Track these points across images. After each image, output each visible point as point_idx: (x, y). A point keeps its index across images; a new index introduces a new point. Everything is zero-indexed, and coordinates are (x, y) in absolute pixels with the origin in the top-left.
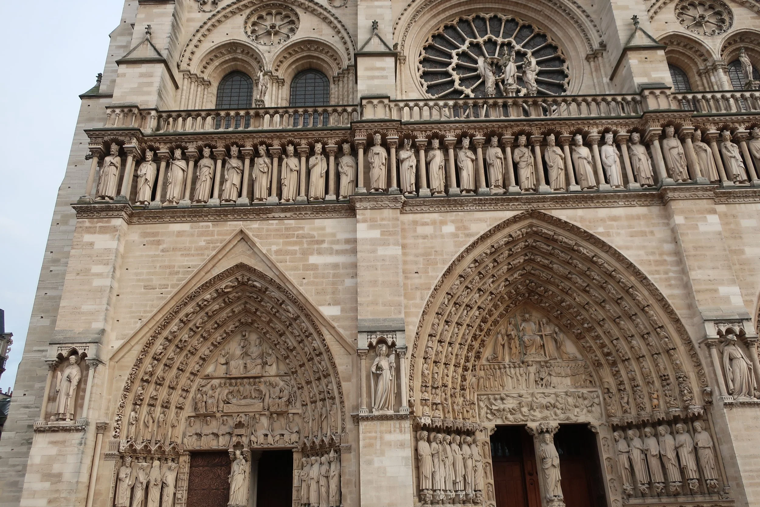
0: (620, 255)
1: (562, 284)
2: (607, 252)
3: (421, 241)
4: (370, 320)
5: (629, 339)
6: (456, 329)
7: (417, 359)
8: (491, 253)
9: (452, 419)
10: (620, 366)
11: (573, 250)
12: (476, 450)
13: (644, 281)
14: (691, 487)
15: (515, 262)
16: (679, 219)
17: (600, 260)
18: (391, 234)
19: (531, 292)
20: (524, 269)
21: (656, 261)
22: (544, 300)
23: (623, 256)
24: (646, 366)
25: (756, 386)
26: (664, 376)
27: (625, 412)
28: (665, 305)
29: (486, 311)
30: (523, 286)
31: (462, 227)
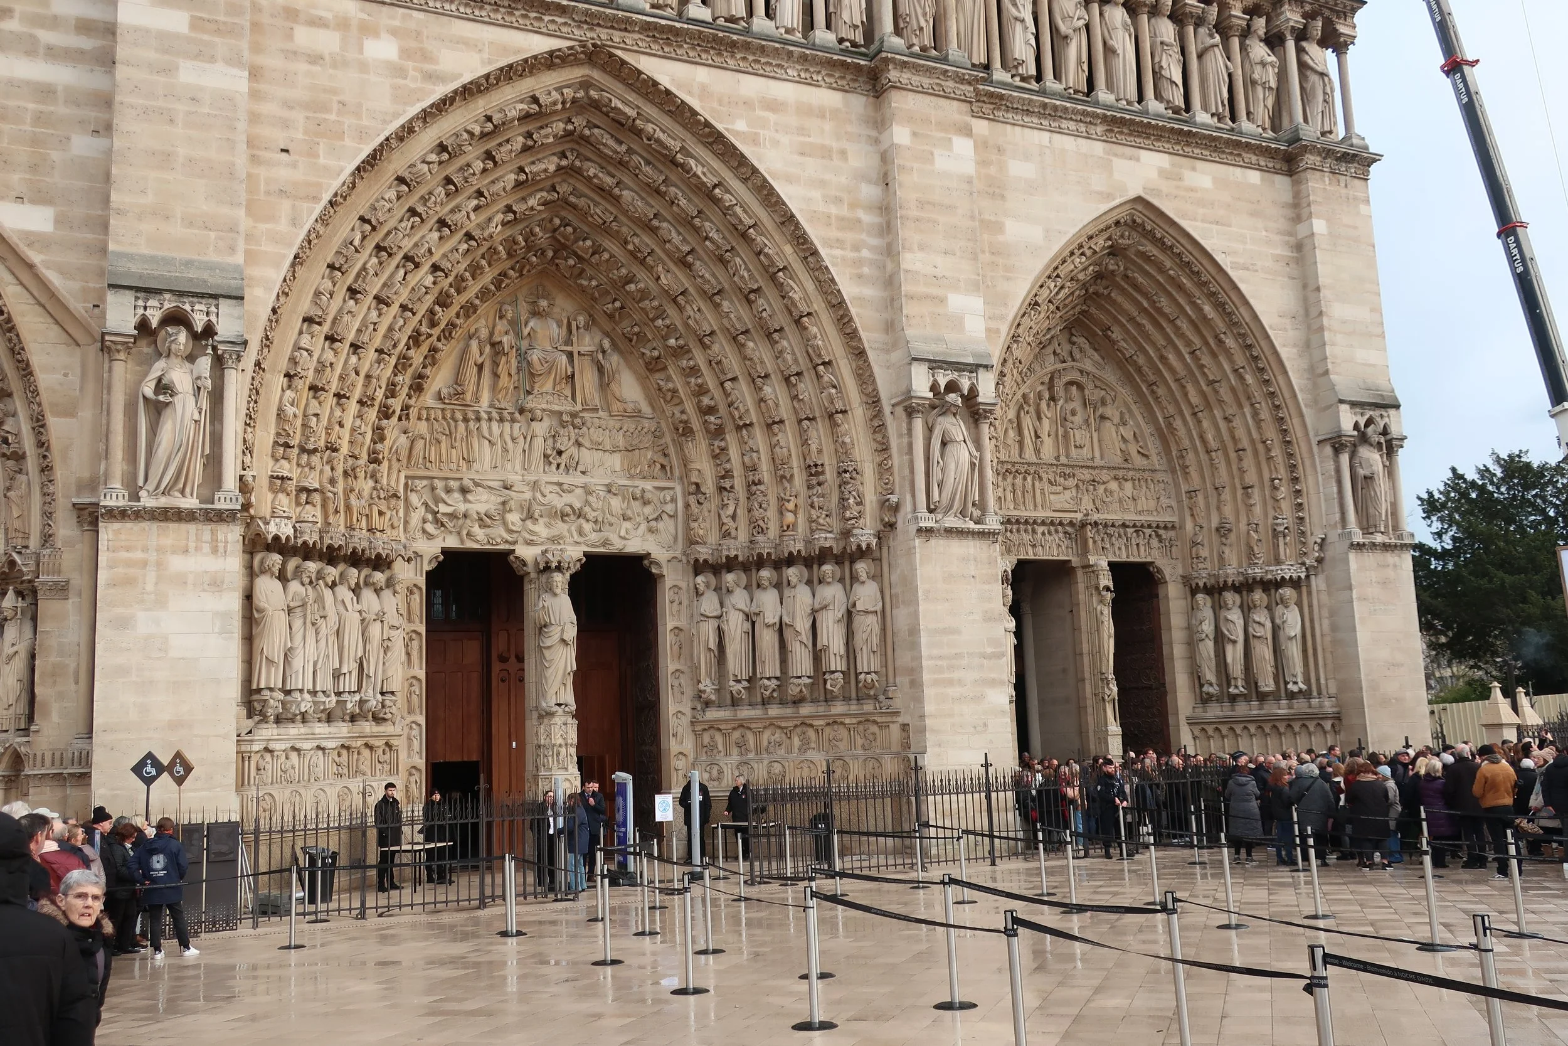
0: (772, 191)
1: (636, 240)
2: (744, 180)
3: (303, 67)
4: (144, 259)
5: (759, 381)
6: (374, 314)
7: (267, 376)
8: (484, 135)
9: (342, 529)
10: (731, 439)
11: (674, 162)
12: (391, 603)
13: (810, 259)
14: (828, 686)
15: (535, 169)
16: (900, 134)
17: (727, 197)
18: (220, 30)
19: (561, 247)
20: (553, 188)
21: (841, 219)
22: (589, 272)
23: (779, 196)
24: (782, 443)
25: (977, 498)
26: (816, 465)
27: (726, 535)
28: (842, 317)
29: (451, 279)
30: (544, 230)
31: (416, 53)
